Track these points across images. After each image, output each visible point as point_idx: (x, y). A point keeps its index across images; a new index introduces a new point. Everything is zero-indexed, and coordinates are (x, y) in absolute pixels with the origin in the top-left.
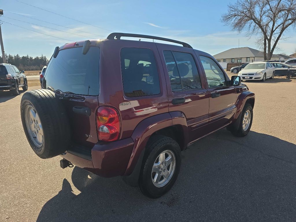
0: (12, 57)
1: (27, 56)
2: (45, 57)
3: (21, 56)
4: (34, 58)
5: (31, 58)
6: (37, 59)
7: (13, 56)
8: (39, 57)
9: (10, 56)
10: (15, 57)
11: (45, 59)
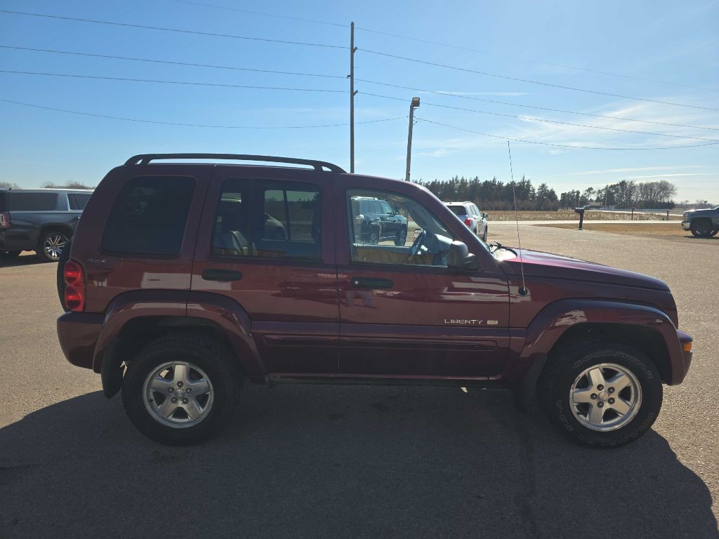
0: (466, 183)
1: (494, 179)
2: (528, 182)
3: (482, 181)
4: (505, 185)
5: (500, 184)
6: (511, 186)
7: (468, 181)
8: (517, 182)
9: (463, 180)
10: (471, 182)
11: (529, 185)
